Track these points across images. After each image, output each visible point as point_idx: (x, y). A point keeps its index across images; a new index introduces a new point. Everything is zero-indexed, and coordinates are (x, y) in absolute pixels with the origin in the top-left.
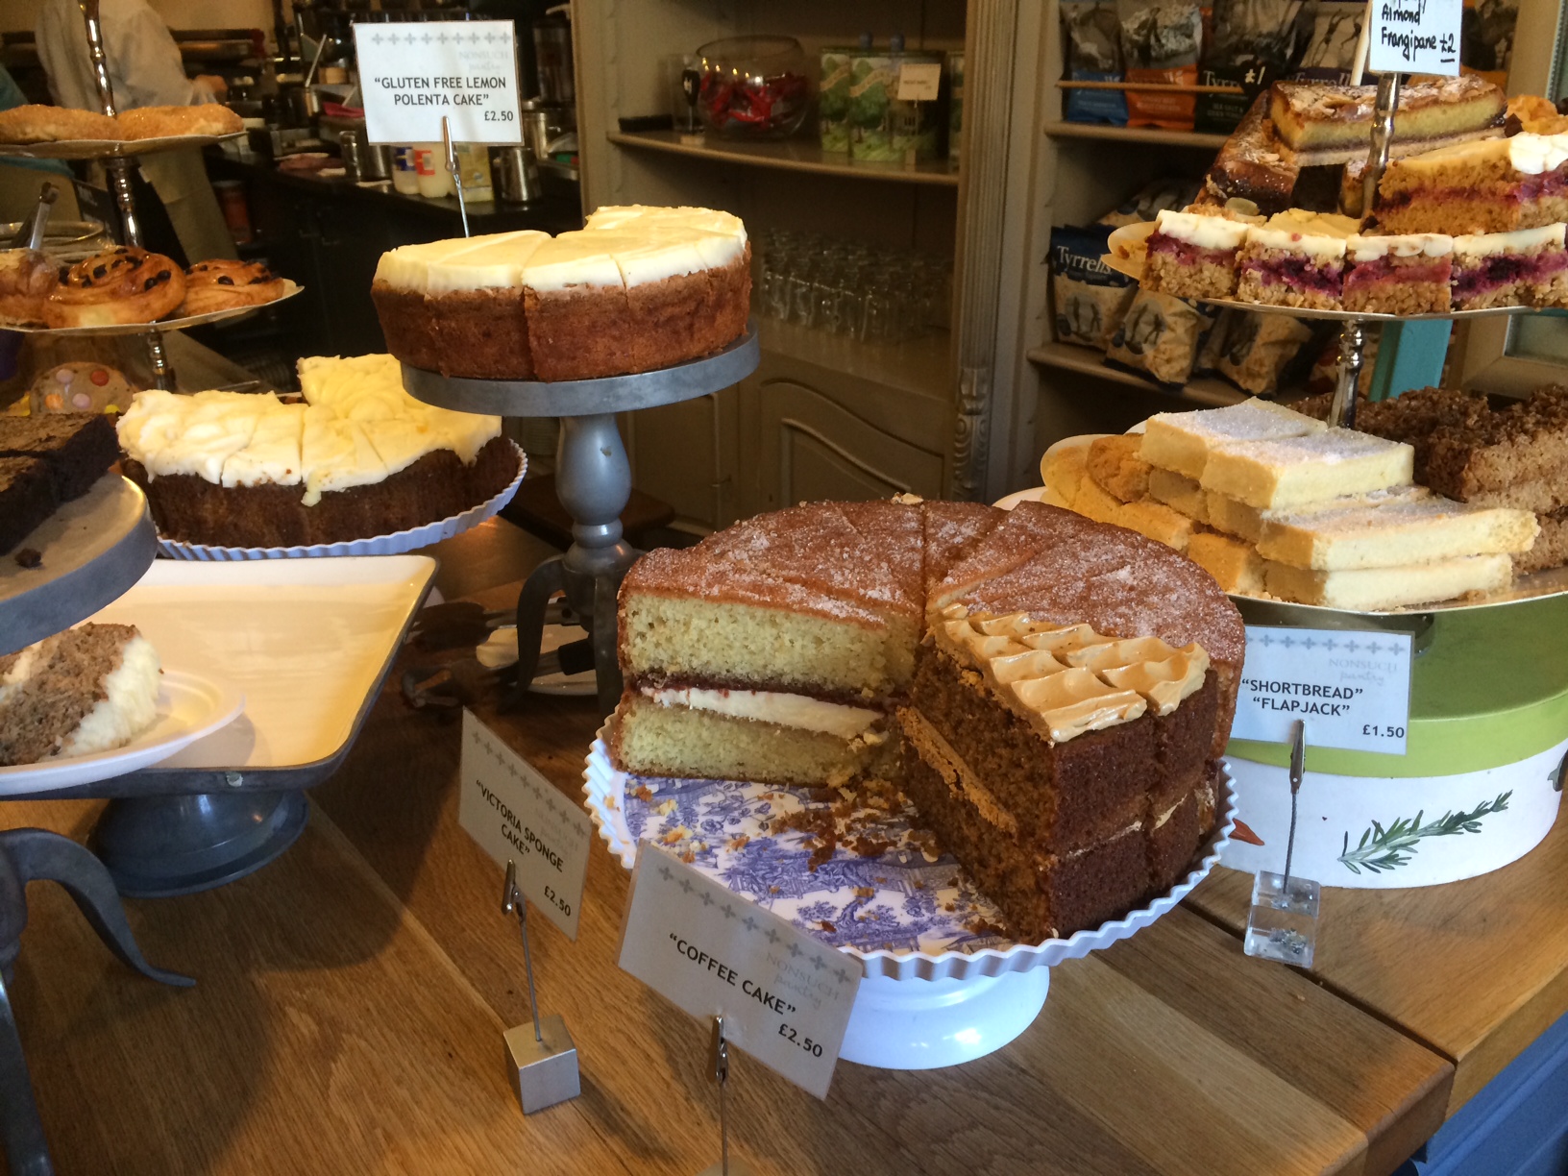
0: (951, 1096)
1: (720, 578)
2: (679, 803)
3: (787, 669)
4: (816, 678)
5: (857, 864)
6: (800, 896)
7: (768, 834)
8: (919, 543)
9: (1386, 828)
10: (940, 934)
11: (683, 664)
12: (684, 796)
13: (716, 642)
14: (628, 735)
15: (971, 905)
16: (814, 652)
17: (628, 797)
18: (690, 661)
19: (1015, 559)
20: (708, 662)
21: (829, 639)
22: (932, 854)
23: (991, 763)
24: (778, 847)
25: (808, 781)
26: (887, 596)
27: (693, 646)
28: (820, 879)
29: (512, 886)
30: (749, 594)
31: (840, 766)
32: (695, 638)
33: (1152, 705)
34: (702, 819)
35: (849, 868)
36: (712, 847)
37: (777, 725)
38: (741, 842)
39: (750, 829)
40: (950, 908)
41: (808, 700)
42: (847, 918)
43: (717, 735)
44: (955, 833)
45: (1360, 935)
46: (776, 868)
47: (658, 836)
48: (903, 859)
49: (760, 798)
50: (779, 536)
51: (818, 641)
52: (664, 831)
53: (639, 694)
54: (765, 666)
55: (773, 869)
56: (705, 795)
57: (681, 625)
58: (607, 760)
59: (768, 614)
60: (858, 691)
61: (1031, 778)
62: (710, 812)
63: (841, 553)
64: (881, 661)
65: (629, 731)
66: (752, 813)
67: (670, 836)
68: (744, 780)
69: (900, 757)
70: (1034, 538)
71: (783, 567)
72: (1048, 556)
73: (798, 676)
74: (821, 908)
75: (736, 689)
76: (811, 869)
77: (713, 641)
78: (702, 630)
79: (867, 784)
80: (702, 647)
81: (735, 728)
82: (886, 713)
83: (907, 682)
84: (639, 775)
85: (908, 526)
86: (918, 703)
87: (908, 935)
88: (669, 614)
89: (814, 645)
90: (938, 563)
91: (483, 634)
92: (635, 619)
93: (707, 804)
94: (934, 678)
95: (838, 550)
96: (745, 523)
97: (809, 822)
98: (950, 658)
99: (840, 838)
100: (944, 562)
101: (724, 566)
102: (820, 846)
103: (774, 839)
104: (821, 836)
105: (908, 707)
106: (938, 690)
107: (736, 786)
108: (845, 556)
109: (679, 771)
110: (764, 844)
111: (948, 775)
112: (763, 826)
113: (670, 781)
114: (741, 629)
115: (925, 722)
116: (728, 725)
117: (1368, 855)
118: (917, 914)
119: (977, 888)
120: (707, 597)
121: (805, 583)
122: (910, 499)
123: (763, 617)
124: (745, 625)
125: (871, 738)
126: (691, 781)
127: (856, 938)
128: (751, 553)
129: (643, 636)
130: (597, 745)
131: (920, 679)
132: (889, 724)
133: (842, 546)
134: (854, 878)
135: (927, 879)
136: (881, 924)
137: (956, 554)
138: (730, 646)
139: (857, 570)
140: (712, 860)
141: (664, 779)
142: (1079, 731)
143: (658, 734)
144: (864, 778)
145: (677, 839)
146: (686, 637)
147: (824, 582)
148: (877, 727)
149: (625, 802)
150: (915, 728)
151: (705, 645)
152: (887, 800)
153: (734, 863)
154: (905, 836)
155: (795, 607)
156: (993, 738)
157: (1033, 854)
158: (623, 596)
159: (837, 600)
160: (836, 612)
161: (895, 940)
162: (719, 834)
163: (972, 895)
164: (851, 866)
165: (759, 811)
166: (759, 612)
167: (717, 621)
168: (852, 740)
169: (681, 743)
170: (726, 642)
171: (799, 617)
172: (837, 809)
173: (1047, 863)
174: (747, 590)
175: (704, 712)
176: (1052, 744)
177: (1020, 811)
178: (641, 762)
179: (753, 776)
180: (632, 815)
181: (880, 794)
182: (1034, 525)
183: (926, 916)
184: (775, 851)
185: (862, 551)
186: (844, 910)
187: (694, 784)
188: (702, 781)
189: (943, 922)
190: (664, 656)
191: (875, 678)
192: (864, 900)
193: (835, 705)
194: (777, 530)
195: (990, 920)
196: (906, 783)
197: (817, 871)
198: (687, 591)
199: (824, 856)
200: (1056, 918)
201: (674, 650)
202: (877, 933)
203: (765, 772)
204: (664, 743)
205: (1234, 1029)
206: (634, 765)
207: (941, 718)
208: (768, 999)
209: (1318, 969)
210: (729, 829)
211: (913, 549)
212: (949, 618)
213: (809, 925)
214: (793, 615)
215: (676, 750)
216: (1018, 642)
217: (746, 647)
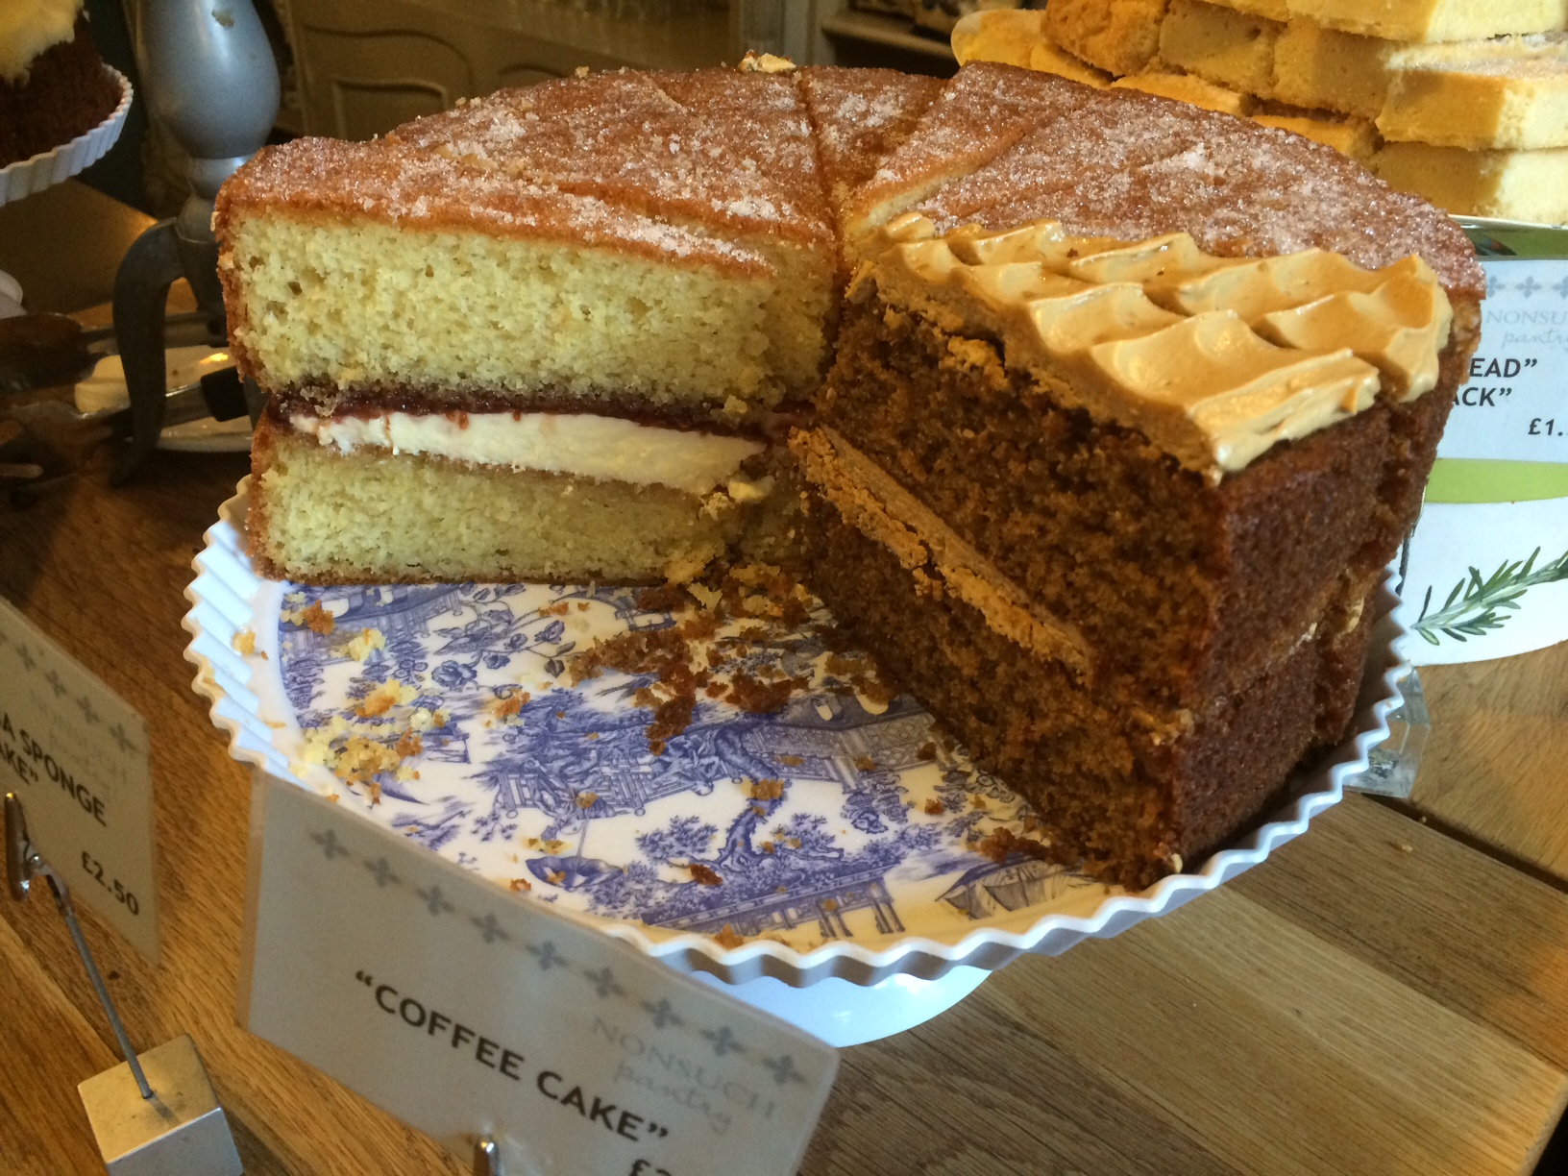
0: (910, 1090)
1: (431, 185)
2: (389, 633)
3: (579, 367)
4: (635, 382)
5: (740, 729)
6: (640, 810)
7: (565, 682)
8: (805, 129)
9: (1486, 577)
10: (925, 868)
11: (371, 364)
12: (398, 620)
13: (433, 315)
14: (278, 511)
15: (971, 797)
16: (631, 329)
17: (286, 627)
18: (384, 359)
19: (991, 142)
20: (420, 361)
21: (658, 302)
22: (875, 697)
23: (1021, 525)
24: (585, 707)
25: (629, 574)
26: (768, 211)
27: (386, 327)
28: (675, 768)
29: (22, 845)
30: (492, 212)
31: (687, 544)
32: (389, 309)
33: (1391, 377)
34: (434, 662)
35: (726, 740)
36: (455, 718)
37: (565, 475)
38: (513, 704)
39: (528, 675)
40: (934, 809)
41: (624, 425)
42: (739, 849)
43: (454, 503)
44: (924, 660)
45: (1456, 738)
46: (587, 750)
47: (346, 704)
48: (825, 713)
49: (543, 614)
50: (542, 120)
51: (638, 307)
52: (358, 692)
53: (288, 429)
54: (535, 363)
55: (580, 754)
56: (438, 613)
57: (357, 285)
58: (244, 559)
59: (533, 254)
60: (718, 404)
61: (1132, 552)
62: (448, 648)
63: (666, 144)
64: (760, 343)
65: (278, 504)
66: (531, 642)
67: (370, 703)
68: (511, 581)
69: (796, 519)
70: (1014, 110)
71: (554, 167)
72: (1046, 137)
73: (600, 379)
74: (687, 834)
75: (482, 410)
76: (655, 748)
77: (425, 315)
78: (401, 294)
79: (737, 573)
80: (404, 328)
81: (486, 486)
82: (769, 442)
83: (809, 381)
84: (308, 583)
85: (778, 103)
86: (837, 418)
87: (865, 877)
88: (329, 260)
89: (630, 317)
90: (846, 160)
91: (84, 365)
92: (257, 275)
93: (443, 632)
94: (875, 366)
95: (658, 140)
96: (476, 101)
97: (641, 654)
98: (916, 318)
99: (701, 680)
100: (857, 158)
101: (438, 164)
102: (665, 698)
103: (576, 692)
104: (665, 678)
105: (809, 429)
106: (886, 389)
107: (497, 592)
108: (674, 147)
109: (387, 572)
110: (560, 704)
111: (907, 551)
112: (553, 667)
113: (370, 592)
114: (482, 289)
115: (853, 454)
116: (472, 481)
117: (1453, 617)
118: (874, 826)
119: (974, 761)
120: (405, 222)
121: (602, 193)
122: (771, 63)
123: (525, 260)
124: (489, 280)
125: (743, 491)
126: (410, 589)
127: (762, 893)
128: (490, 145)
129: (278, 309)
130: (220, 532)
131: (842, 367)
132: (774, 464)
133: (665, 133)
134: (738, 760)
135: (877, 748)
136: (806, 857)
137: (876, 145)
138: (463, 326)
139: (700, 171)
140: (457, 746)
141: (358, 589)
142: (1265, 442)
143: (338, 507)
144: (732, 562)
145: (384, 709)
146: (370, 310)
147: (641, 191)
148: (751, 471)
149: (281, 640)
150: (829, 466)
151: (410, 324)
152: (776, 600)
153: (502, 748)
154: (821, 662)
155: (589, 236)
156: (1028, 474)
157: (1129, 706)
158: (224, 223)
159: (670, 223)
160: (669, 244)
161: (843, 891)
162: (469, 690)
163: (968, 775)
164: (730, 736)
165: (543, 637)
166: (516, 251)
167: (430, 274)
168: (707, 497)
169: (384, 520)
170: (454, 316)
171: (596, 257)
172: (689, 624)
173: (1170, 728)
174: (486, 205)
175: (422, 459)
176: (1217, 476)
177: (1095, 620)
178: (311, 560)
179: (527, 573)
180: (295, 665)
181: (761, 590)
182: (1004, 93)
183: (892, 829)
184: (581, 717)
185: (704, 141)
186: (731, 831)
187: (416, 593)
188: (432, 586)
189: (926, 839)
190: (330, 352)
191: (748, 376)
192: (765, 805)
193: (675, 434)
194: (536, 110)
195: (1017, 830)
196: (808, 567)
197: (665, 752)
198: (359, 209)
199: (674, 719)
200: (1179, 834)
201: (349, 339)
202: (804, 878)
203: (548, 564)
204: (352, 521)
205: (1324, 913)
206: (298, 565)
207: (894, 442)
208: (599, 1111)
209: (1416, 799)
210: (489, 677)
211: (795, 138)
212: (905, 237)
213: (665, 873)
214: (585, 253)
215: (377, 533)
216: (1063, 273)
217: (495, 325)
